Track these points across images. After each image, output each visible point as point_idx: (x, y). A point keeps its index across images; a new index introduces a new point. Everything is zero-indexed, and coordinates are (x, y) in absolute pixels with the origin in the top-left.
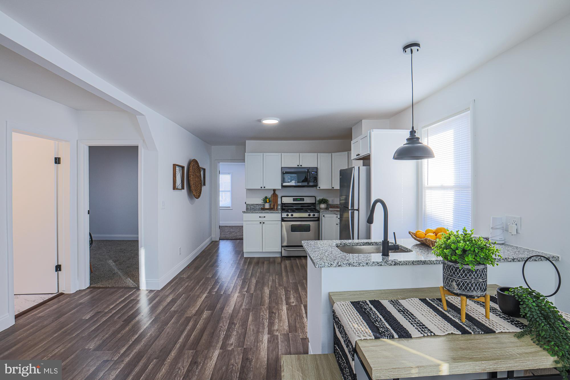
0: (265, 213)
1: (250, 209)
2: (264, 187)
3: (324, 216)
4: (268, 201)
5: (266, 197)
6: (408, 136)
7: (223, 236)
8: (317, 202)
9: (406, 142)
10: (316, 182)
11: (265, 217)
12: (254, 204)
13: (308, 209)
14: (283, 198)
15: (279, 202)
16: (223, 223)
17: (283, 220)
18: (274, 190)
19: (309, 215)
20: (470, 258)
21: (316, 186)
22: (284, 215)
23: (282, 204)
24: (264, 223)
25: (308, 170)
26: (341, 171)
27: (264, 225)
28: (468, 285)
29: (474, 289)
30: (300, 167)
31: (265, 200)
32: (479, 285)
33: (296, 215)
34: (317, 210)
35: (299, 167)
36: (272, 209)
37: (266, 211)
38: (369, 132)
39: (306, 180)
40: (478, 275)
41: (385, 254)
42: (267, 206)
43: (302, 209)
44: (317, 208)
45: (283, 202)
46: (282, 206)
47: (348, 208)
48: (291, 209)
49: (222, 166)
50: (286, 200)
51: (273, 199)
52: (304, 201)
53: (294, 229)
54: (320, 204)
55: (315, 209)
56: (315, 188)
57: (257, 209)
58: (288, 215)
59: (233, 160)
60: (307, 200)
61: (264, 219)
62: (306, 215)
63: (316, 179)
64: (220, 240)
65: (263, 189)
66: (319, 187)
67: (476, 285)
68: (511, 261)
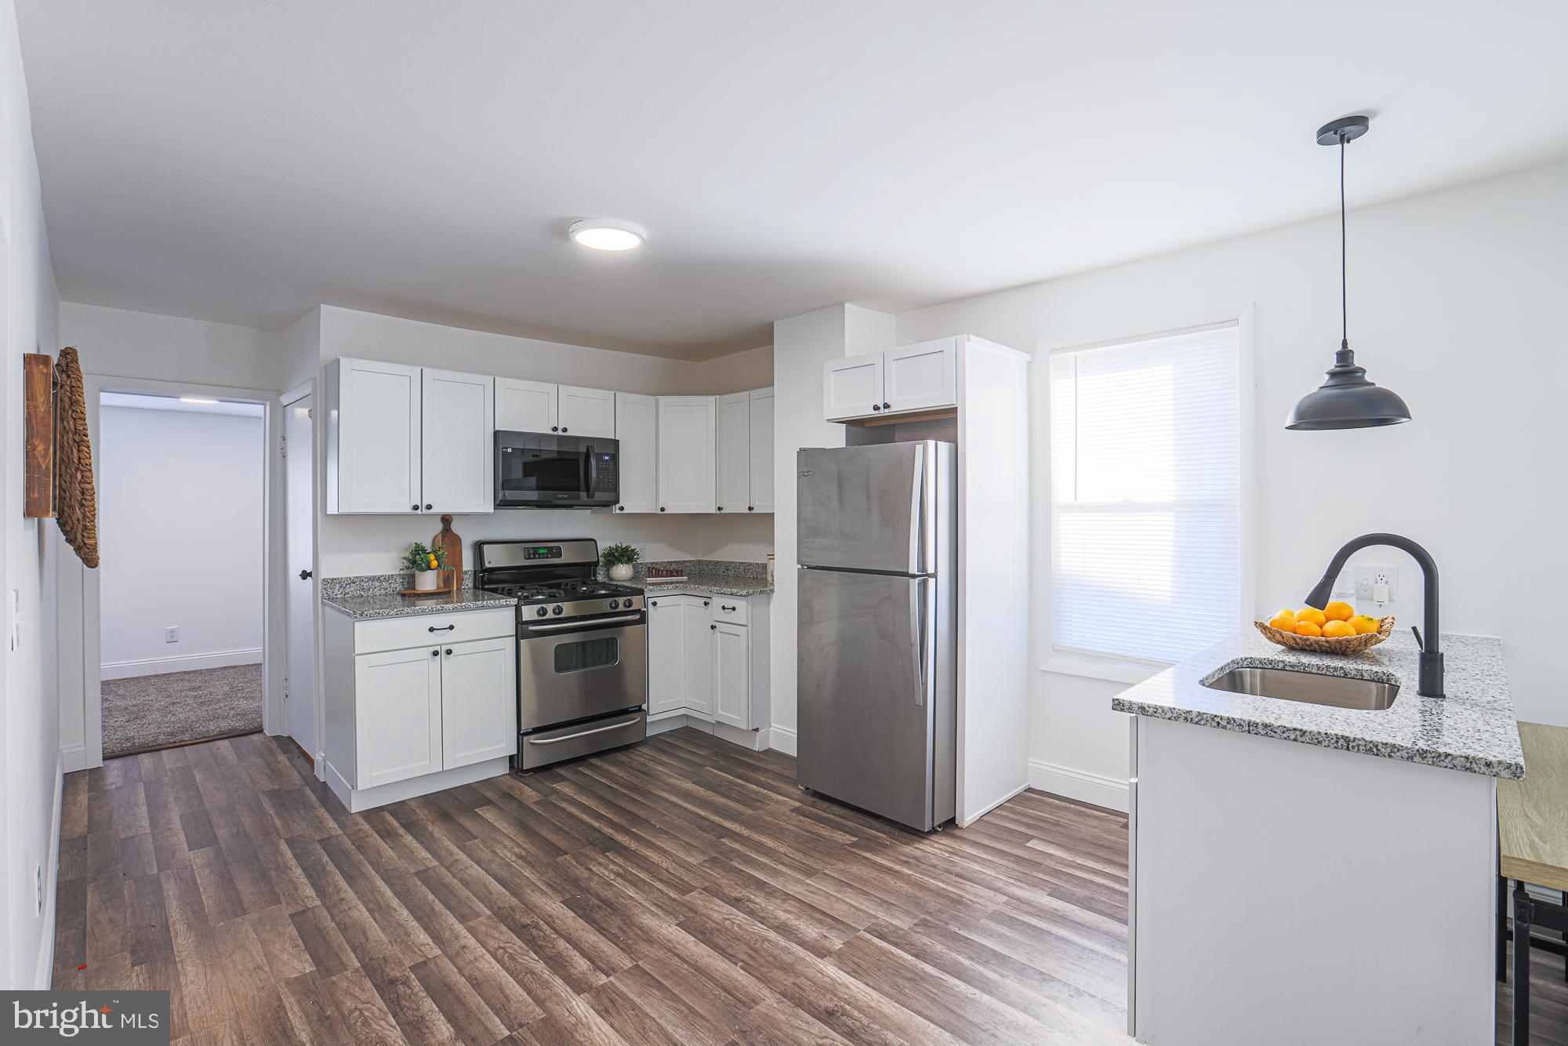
0: (438, 610)
1: (343, 598)
2: (429, 507)
3: (654, 604)
4: (434, 564)
5: (414, 544)
10: (615, 489)
11: (451, 627)
12: (361, 579)
14: (486, 547)
15: (469, 566)
17: (523, 632)
18: (446, 519)
19: (615, 604)
21: (613, 503)
22: (530, 611)
23: (482, 569)
24: (449, 652)
25: (590, 448)
27: (448, 662)
30: (560, 434)
31: (416, 558)
33: (569, 607)
35: (556, 433)
36: (457, 594)
42: (428, 581)
45: (483, 566)
52: (559, 555)
54: (611, 566)
56: (602, 510)
58: (542, 612)
60: (568, 555)
61: (450, 636)
62: (601, 606)
66: (624, 509)
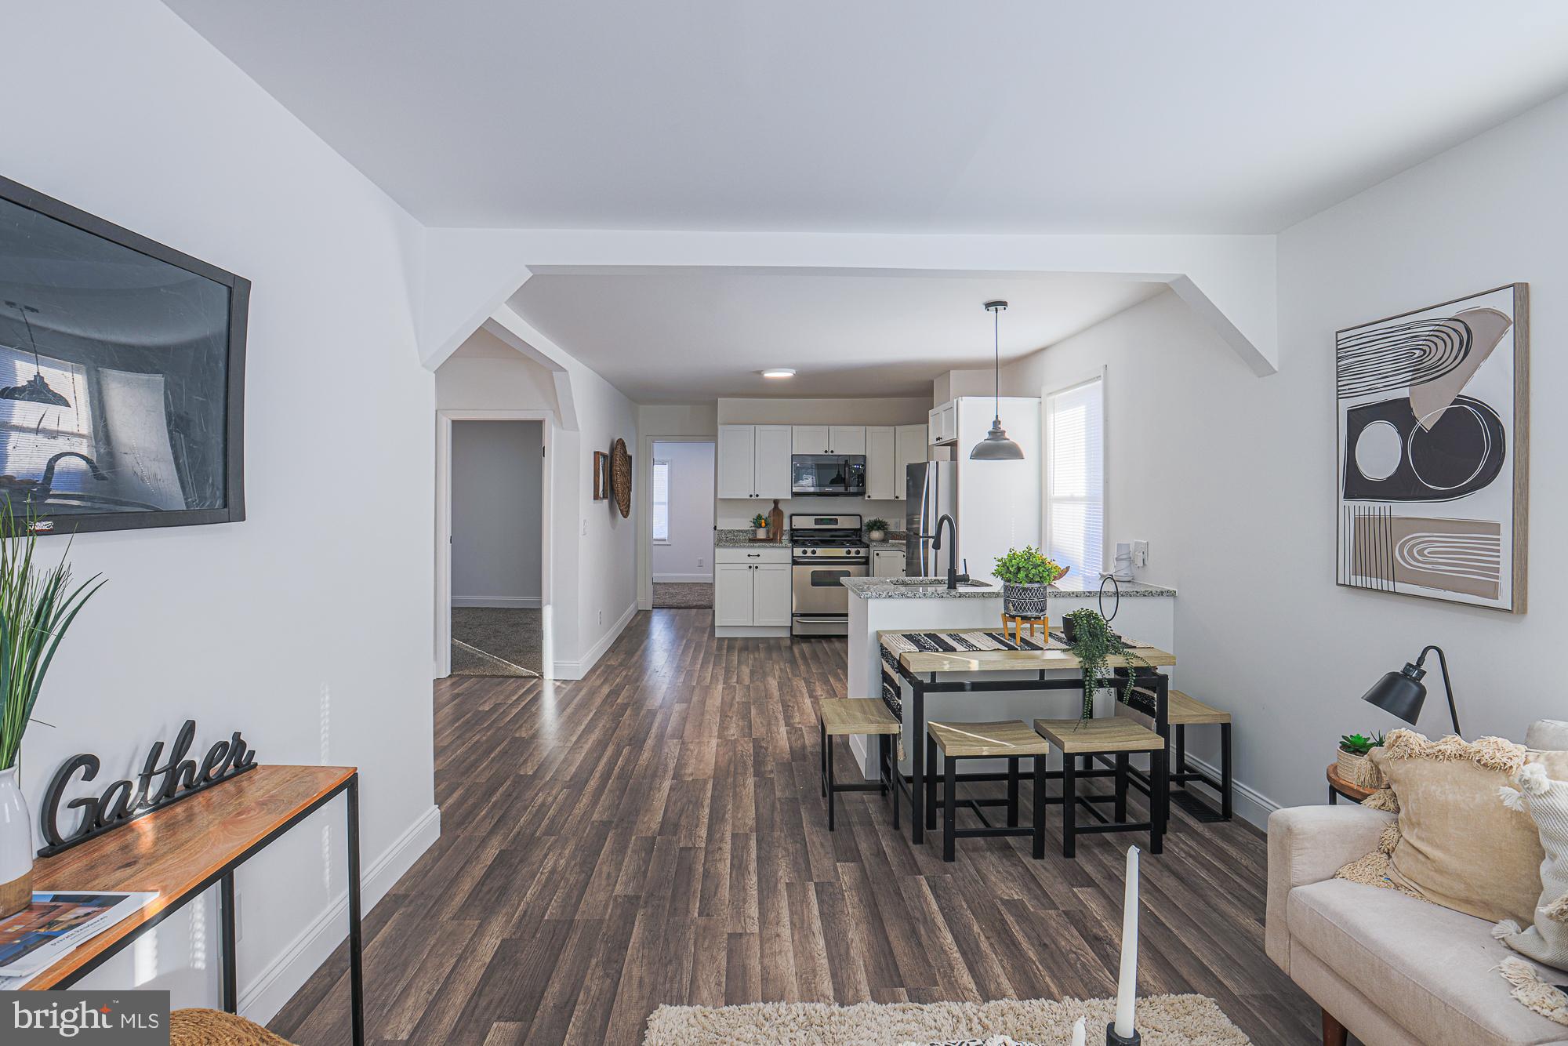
0: (759, 547)
1: (727, 539)
2: (757, 496)
3: (878, 554)
4: (763, 524)
5: (759, 515)
6: (991, 428)
7: (660, 602)
8: (864, 528)
9: (987, 436)
10: (863, 486)
11: (759, 556)
12: (734, 531)
13: (845, 540)
14: (793, 517)
15: (786, 527)
16: (660, 576)
17: (795, 562)
18: (776, 502)
19: (849, 552)
20: (1022, 575)
21: (862, 493)
22: (798, 552)
23: (792, 529)
24: (757, 567)
25: (846, 461)
26: (909, 467)
27: (757, 572)
28: (1023, 604)
29: (1029, 608)
30: (830, 454)
31: (758, 522)
32: (1034, 604)
33: (820, 552)
34: (864, 543)
35: (827, 454)
36: (771, 540)
37: (757, 544)
38: (955, 400)
39: (839, 480)
40: (1032, 594)
41: (952, 585)
42: (761, 534)
43: (834, 541)
44: (865, 539)
45: (794, 527)
46: (792, 536)
47: (918, 534)
48: (811, 540)
49: (659, 449)
50: (801, 523)
51: (774, 520)
52: (837, 524)
53: (817, 580)
54: (870, 532)
55: (860, 541)
56: (860, 498)
57: (740, 540)
58: (805, 552)
59: (685, 437)
60: (844, 523)
61: (757, 560)
62: (841, 552)
63: (861, 478)
64: (654, 610)
65: (754, 499)
66: (869, 497)
67: (1031, 605)
68: (1111, 596)
